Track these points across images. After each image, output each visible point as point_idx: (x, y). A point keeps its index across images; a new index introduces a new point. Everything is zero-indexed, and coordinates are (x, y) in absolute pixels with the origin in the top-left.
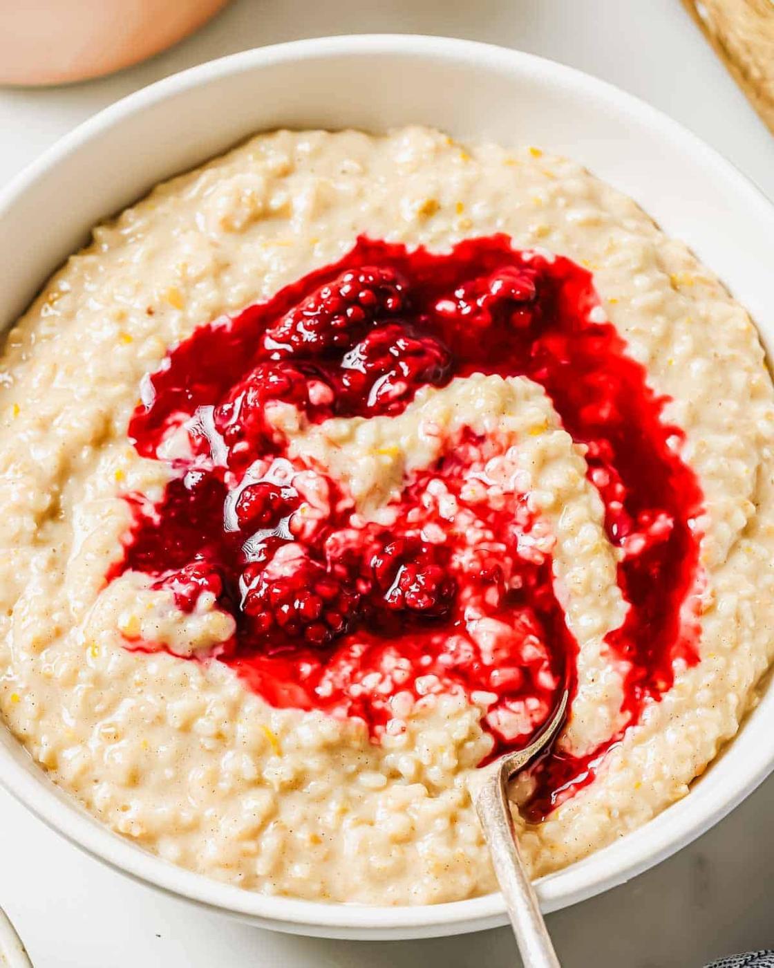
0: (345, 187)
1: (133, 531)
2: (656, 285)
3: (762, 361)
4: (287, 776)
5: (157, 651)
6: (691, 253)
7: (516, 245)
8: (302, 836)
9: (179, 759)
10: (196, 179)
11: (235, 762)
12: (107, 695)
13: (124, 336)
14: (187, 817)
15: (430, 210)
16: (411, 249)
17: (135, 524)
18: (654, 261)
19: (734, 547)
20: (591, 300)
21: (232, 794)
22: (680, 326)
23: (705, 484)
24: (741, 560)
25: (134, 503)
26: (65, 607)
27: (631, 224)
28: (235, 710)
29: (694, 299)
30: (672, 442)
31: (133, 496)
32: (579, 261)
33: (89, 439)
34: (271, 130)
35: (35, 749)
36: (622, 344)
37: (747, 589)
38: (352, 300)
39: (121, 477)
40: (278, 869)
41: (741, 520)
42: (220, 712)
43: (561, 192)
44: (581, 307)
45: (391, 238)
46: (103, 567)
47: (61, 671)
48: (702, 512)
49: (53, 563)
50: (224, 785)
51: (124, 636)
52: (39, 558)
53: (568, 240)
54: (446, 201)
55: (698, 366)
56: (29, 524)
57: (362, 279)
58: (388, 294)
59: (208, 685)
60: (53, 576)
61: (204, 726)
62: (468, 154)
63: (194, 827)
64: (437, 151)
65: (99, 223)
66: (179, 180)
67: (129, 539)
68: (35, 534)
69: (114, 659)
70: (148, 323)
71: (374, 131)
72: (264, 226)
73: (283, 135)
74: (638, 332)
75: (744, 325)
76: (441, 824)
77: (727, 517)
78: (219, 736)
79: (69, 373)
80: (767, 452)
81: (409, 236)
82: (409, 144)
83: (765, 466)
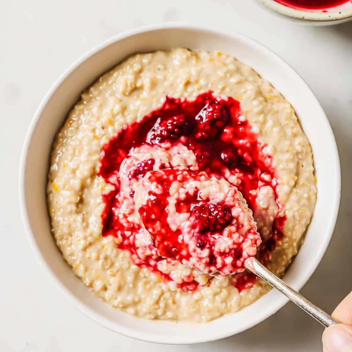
0: (159, 76)
2: (260, 103)
6: (271, 85)
7: (214, 94)
10: (112, 75)
13: (95, 137)
15: (188, 84)
16: (182, 100)
18: (259, 93)
19: (291, 192)
20: (240, 113)
22: (269, 117)
27: (251, 79)
29: (273, 104)
30: (268, 160)
32: (235, 98)
33: (89, 176)
34: (133, 54)
35: (85, 282)
36: (250, 127)
37: (297, 207)
39: (102, 189)
41: (292, 183)
43: (228, 71)
45: (176, 96)
49: (83, 220)
52: (79, 218)
53: (231, 90)
54: (192, 80)
55: (276, 129)
56: (74, 208)
60: (84, 224)
62: (197, 56)
64: (188, 59)
65: (83, 92)
66: (106, 75)
68: (76, 210)
70: (103, 132)
72: (135, 93)
73: (138, 57)
74: (255, 122)
75: (289, 110)
77: (288, 183)
79: (80, 152)
80: (300, 156)
81: (182, 95)
82: (178, 56)
83: (300, 161)
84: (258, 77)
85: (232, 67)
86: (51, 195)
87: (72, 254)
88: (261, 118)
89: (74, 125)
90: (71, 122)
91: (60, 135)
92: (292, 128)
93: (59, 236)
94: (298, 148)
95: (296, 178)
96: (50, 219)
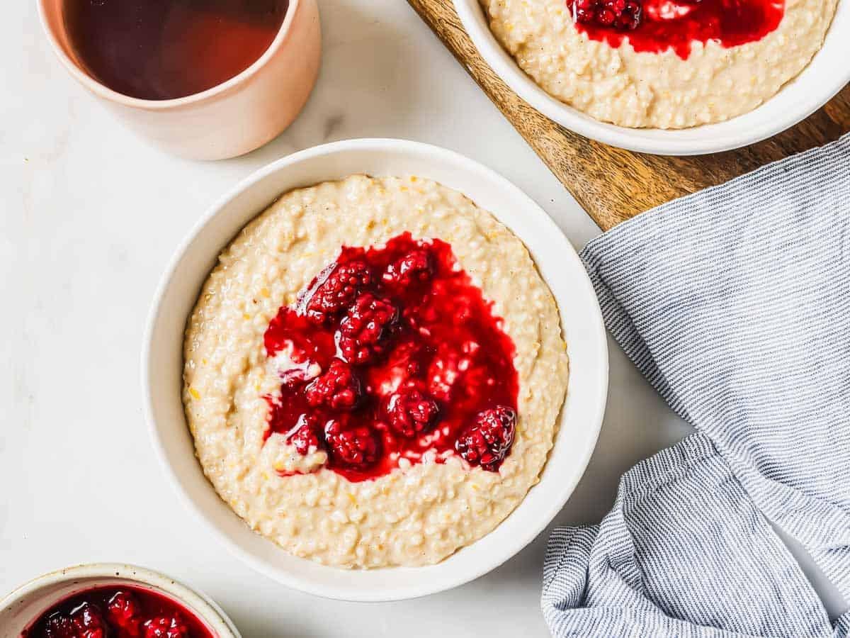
0: (330, 219)
1: (271, 413)
2: (481, 245)
3: (533, 267)
4: (360, 517)
5: (294, 474)
6: (492, 216)
7: (414, 237)
8: (375, 547)
9: (315, 521)
10: (261, 222)
11: (338, 516)
12: (276, 497)
13: (246, 316)
14: (322, 546)
15: (372, 225)
16: (367, 249)
17: (271, 409)
18: (479, 230)
19: (534, 365)
20: (452, 259)
21: (340, 531)
22: (494, 263)
23: (515, 340)
24: (539, 371)
25: (268, 398)
26: (249, 457)
27: (463, 210)
28: (335, 490)
29: (498, 244)
30: (499, 324)
31: (267, 396)
32: (443, 239)
33: (241, 370)
34: (289, 191)
36: (469, 279)
37: (545, 384)
38: (346, 283)
39: (259, 388)
40: (366, 561)
41: (535, 353)
42: (329, 494)
43: (429, 202)
44: (448, 263)
45: (357, 244)
46: (261, 434)
47: (253, 489)
48: (517, 355)
49: (238, 435)
50: (336, 529)
51: (277, 471)
52: (231, 433)
53: (437, 229)
54: (378, 219)
55: (505, 281)
56: (223, 419)
57: (349, 271)
58: (363, 277)
59: (321, 481)
60: (239, 442)
61: (324, 502)
62: (382, 185)
63: (327, 549)
64: (369, 190)
65: (220, 253)
66: (252, 225)
67: (270, 417)
68: (226, 423)
69: (275, 481)
70: (256, 308)
71: (336, 181)
72: (298, 248)
73: (296, 194)
74: (477, 271)
75: (522, 250)
77: (528, 354)
78: (332, 504)
79: (224, 339)
80: (542, 316)
81: (365, 242)
82: (354, 187)
83: (542, 321)
84: (472, 206)
85: (434, 196)
86: (189, 405)
87: (226, 486)
88: (483, 266)
89: (213, 301)
90: (208, 297)
91: (194, 317)
92: (528, 277)
93: (207, 461)
94: (539, 305)
95: (539, 345)
96: (192, 438)
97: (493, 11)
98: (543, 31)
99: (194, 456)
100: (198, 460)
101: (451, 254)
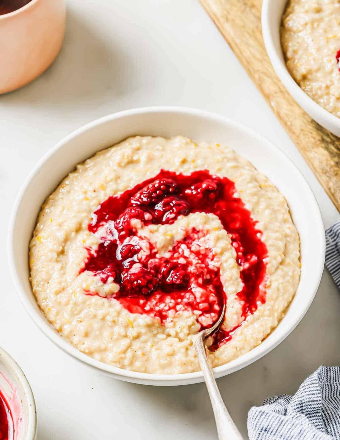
0: (157, 154)
1: (88, 259)
2: (255, 187)
3: (288, 211)
4: (135, 335)
5: (95, 295)
6: (266, 177)
7: (211, 173)
8: (139, 353)
9: (101, 329)
10: (110, 150)
11: (119, 330)
12: (78, 308)
13: (86, 198)
14: (103, 347)
15: (184, 162)
16: (178, 173)
17: (88, 256)
18: (254, 179)
19: (277, 268)
20: (234, 191)
21: (117, 340)
22: (262, 200)
23: (269, 248)
24: (279, 272)
25: (88, 250)
26: (66, 281)
27: (247, 168)
28: (119, 313)
29: (266, 191)
30: (258, 235)
31: (88, 248)
32: (231, 178)
33: (75, 229)
34: (134, 136)
35: (55, 325)
36: (243, 204)
37: (281, 281)
38: (158, 188)
39: (84, 242)
40: (131, 363)
41: (279, 259)
42: (115, 314)
43: (225, 158)
44: (230, 193)
45: (172, 170)
46: (78, 269)
47: (64, 301)
48: (268, 257)
49: (62, 268)
50: (115, 337)
51: (84, 290)
52: (58, 266)
53: (227, 172)
54: (189, 159)
55: (267, 212)
56: (55, 256)
57: (162, 182)
58: (170, 187)
59: (110, 306)
60: (62, 272)
61: (109, 318)
62: (196, 144)
63: (105, 350)
64: (187, 143)
65: (79, 164)
67: (87, 261)
68: (56, 259)
69: (81, 297)
70: (94, 195)
71: (167, 137)
72: (131, 166)
73: (138, 138)
74: (249, 201)
75: (282, 200)
76: (183, 350)
77: (275, 258)
78: (114, 321)
79: (69, 209)
80: (288, 239)
81: (177, 170)
82: (178, 142)
83: (288, 244)
84: (254, 169)
85: (229, 155)
88: (255, 199)
91: (51, 197)
92: (283, 215)
94: (288, 232)
96: (30, 269)
97: (289, 54)
98: (318, 70)
99: (29, 279)
100: (30, 282)
101: (234, 188)
